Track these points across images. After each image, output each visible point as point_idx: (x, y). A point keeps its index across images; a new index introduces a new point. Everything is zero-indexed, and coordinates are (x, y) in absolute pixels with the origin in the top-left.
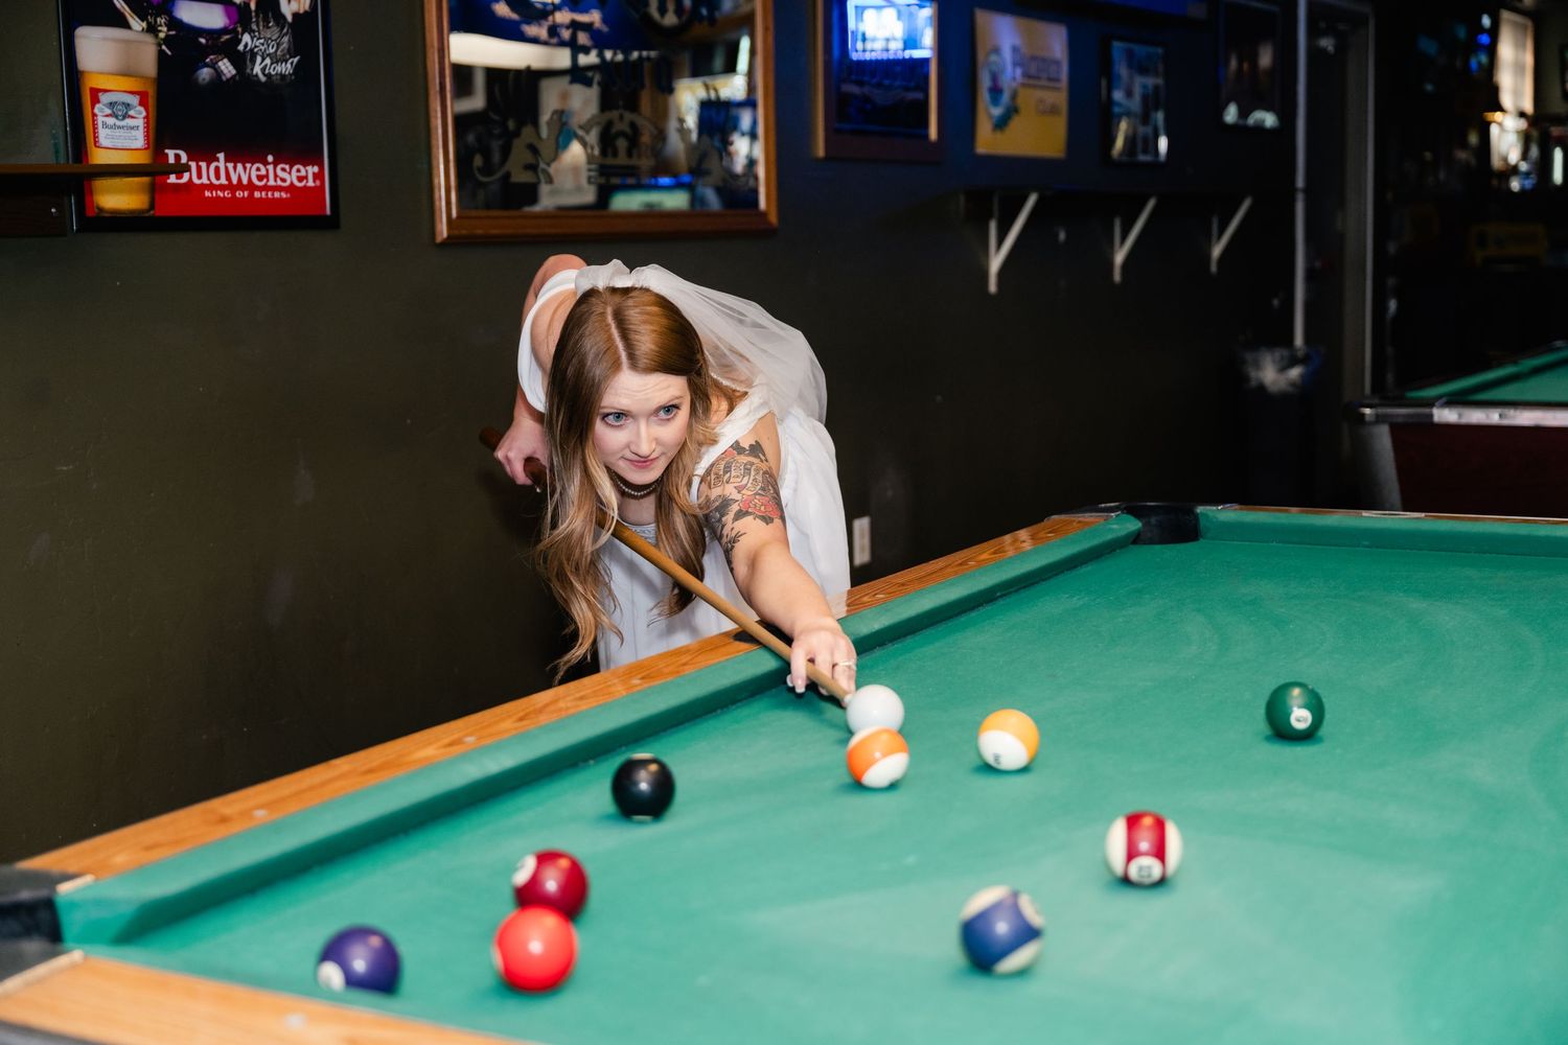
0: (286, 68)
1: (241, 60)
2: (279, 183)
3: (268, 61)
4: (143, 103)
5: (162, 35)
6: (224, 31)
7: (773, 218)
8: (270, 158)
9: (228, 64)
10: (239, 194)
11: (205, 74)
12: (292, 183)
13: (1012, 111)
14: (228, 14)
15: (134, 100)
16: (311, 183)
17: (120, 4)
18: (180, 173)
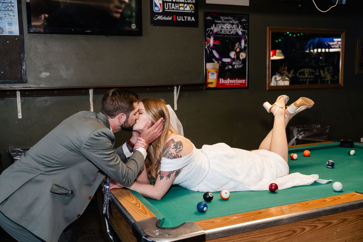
0: (241, 66)
1: (233, 66)
2: (238, 82)
4: (216, 72)
5: (220, 63)
8: (237, 79)
9: (231, 66)
10: (231, 84)
11: (227, 68)
14: (231, 60)
16: (244, 82)
17: (213, 60)
18: (222, 82)
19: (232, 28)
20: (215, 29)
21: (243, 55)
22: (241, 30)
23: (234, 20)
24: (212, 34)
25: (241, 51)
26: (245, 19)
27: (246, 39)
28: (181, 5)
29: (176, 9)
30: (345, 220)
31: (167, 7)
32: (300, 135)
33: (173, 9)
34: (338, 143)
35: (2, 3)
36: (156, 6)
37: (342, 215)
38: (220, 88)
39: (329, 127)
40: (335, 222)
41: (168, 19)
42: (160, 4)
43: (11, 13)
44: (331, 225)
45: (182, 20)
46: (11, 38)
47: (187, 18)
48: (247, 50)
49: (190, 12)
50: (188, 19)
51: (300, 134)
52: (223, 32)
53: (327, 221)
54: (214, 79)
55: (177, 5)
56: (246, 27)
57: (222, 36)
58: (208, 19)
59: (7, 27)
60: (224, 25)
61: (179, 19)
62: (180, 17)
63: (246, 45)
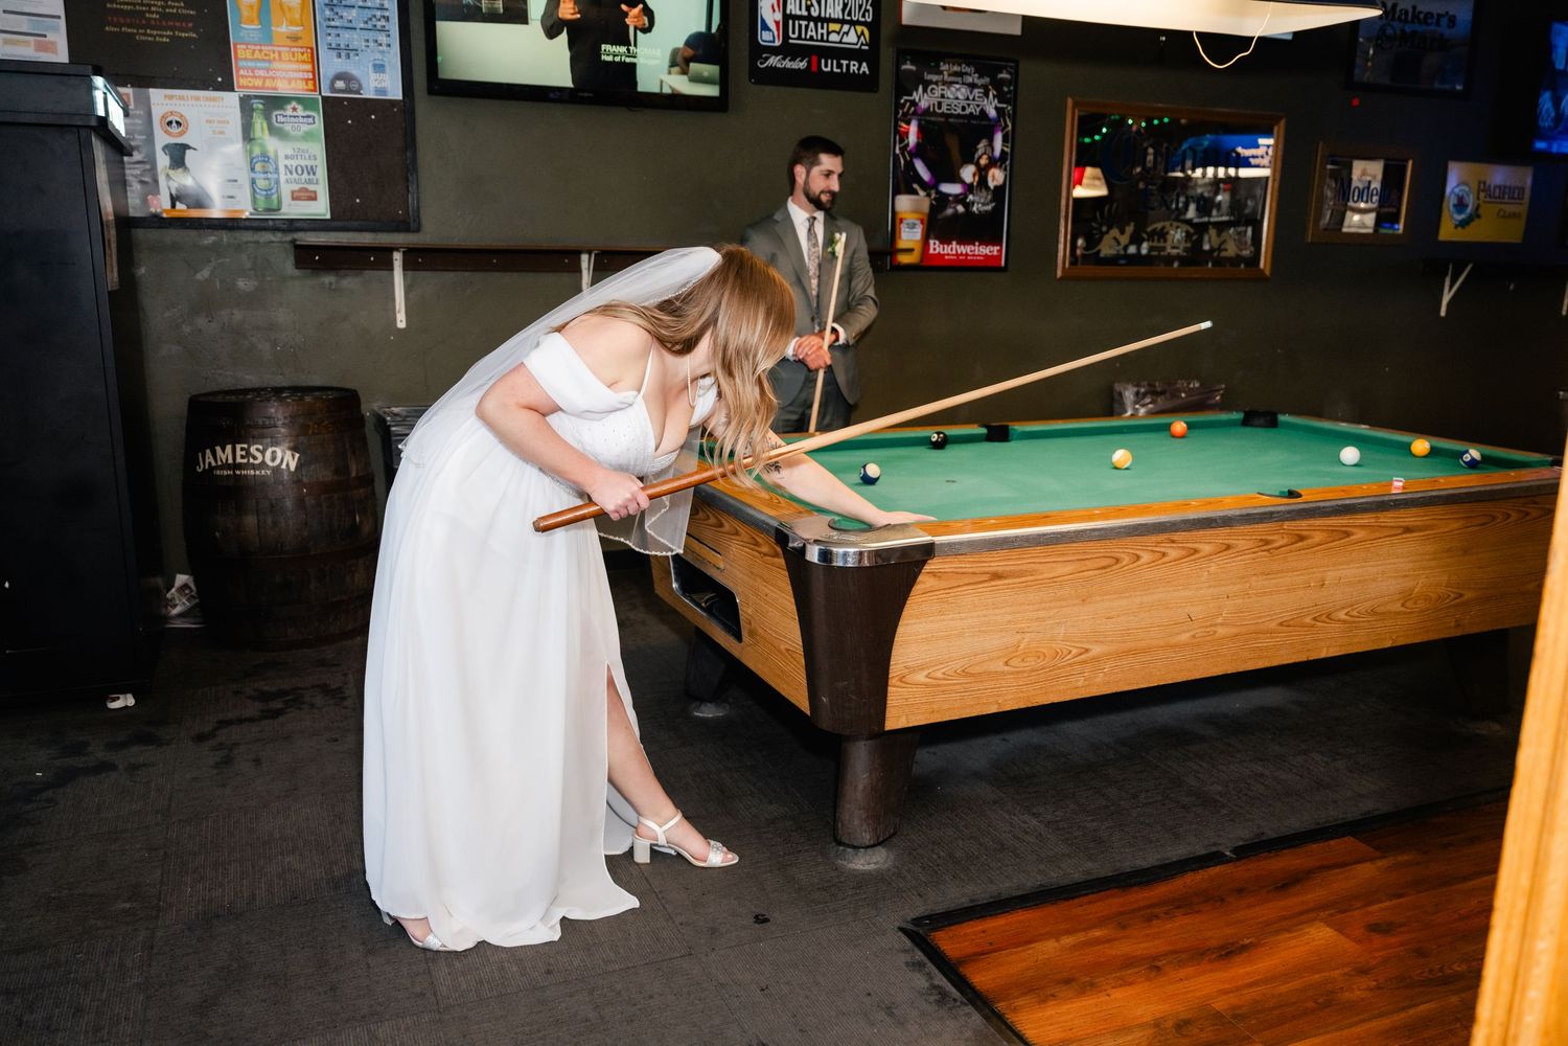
0: (989, 208)
1: (967, 206)
2: (980, 253)
3: (980, 205)
4: (922, 221)
5: (933, 197)
6: (961, 194)
7: (1268, 272)
8: (977, 243)
9: (961, 207)
10: (961, 258)
11: (950, 211)
12: (987, 253)
13: (1475, 216)
14: (964, 188)
15: (918, 222)
16: (995, 253)
17: (915, 186)
18: (935, 249)
19: (971, 98)
20: (924, 99)
21: (996, 176)
22: (994, 105)
23: (977, 75)
24: (915, 113)
25: (993, 163)
26: (1010, 73)
27: (1008, 132)
28: (834, 27)
29: (819, 38)
30: (1228, 547)
31: (794, 33)
32: (1143, 406)
33: (812, 38)
34: (1238, 416)
35: (360, 7)
36: (766, 27)
37: (1222, 535)
38: (929, 266)
39: (1223, 386)
40: (1206, 548)
41: (796, 67)
42: (777, 23)
43: (382, 38)
44: (1197, 556)
45: (835, 70)
46: (381, 106)
47: (848, 66)
48: (1008, 163)
49: (857, 47)
50: (852, 68)
51: (1142, 402)
52: (944, 108)
53: (1189, 545)
54: (915, 241)
55: (822, 28)
56: (1009, 96)
57: (942, 119)
58: (906, 70)
59: (373, 76)
60: (948, 88)
61: (826, 66)
62: (829, 61)
63: (1006, 149)
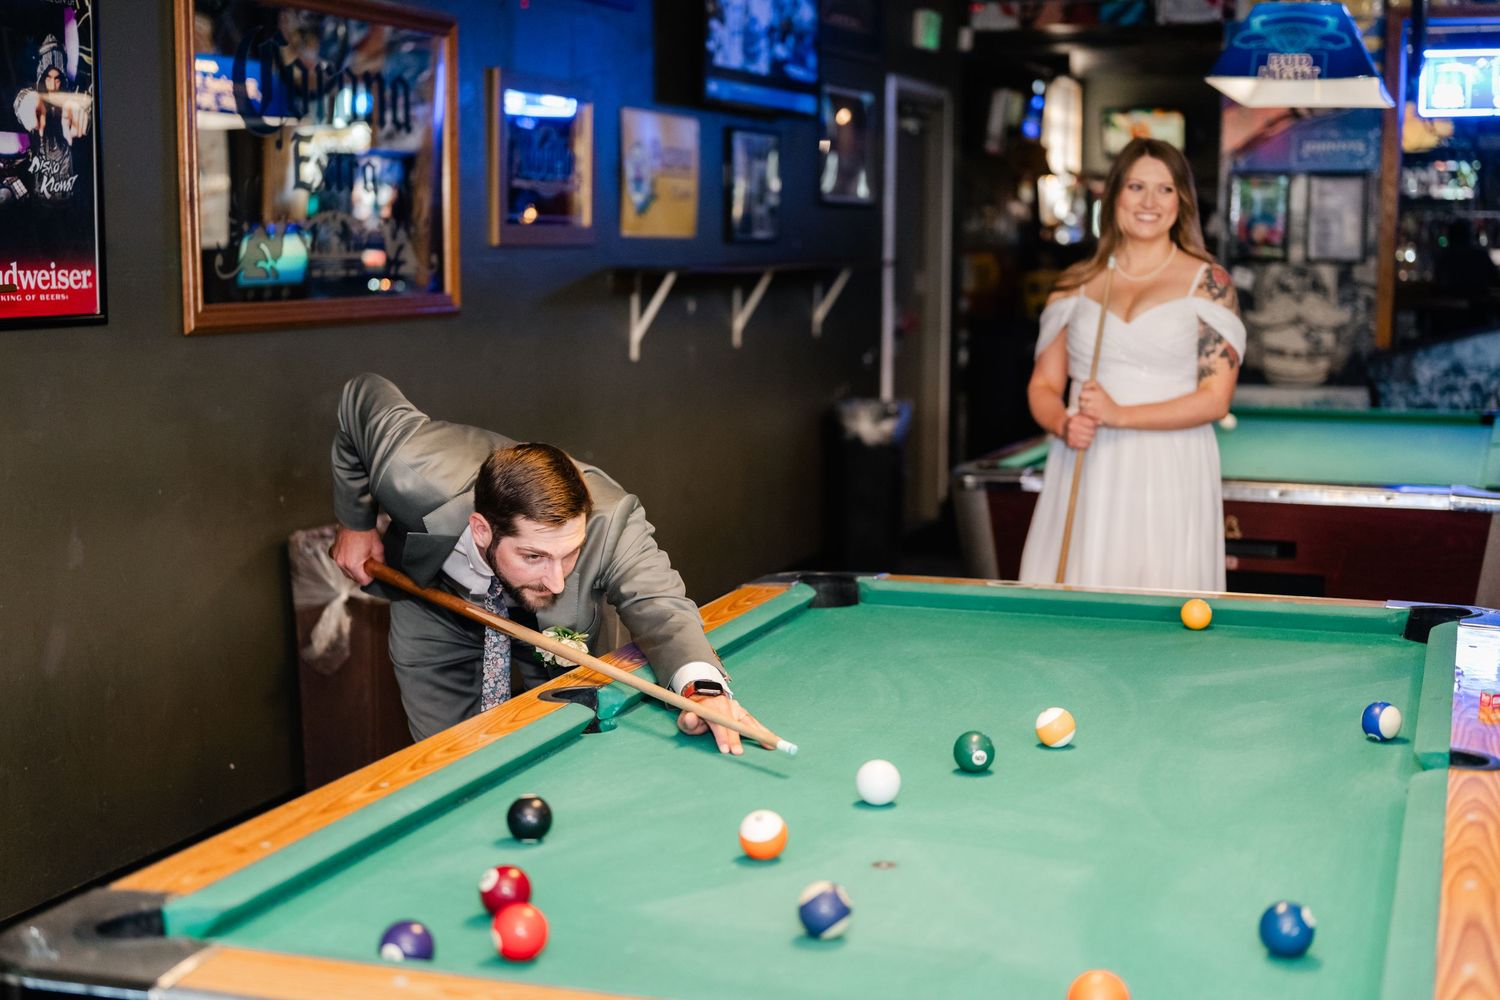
0: (67, 186)
2: (60, 286)
3: (52, 180)
7: (457, 301)
9: (21, 184)
10: (28, 298)
12: (70, 286)
13: (652, 198)
21: (76, 117)
25: (67, 86)
27: (88, 17)
63: (85, 57)
